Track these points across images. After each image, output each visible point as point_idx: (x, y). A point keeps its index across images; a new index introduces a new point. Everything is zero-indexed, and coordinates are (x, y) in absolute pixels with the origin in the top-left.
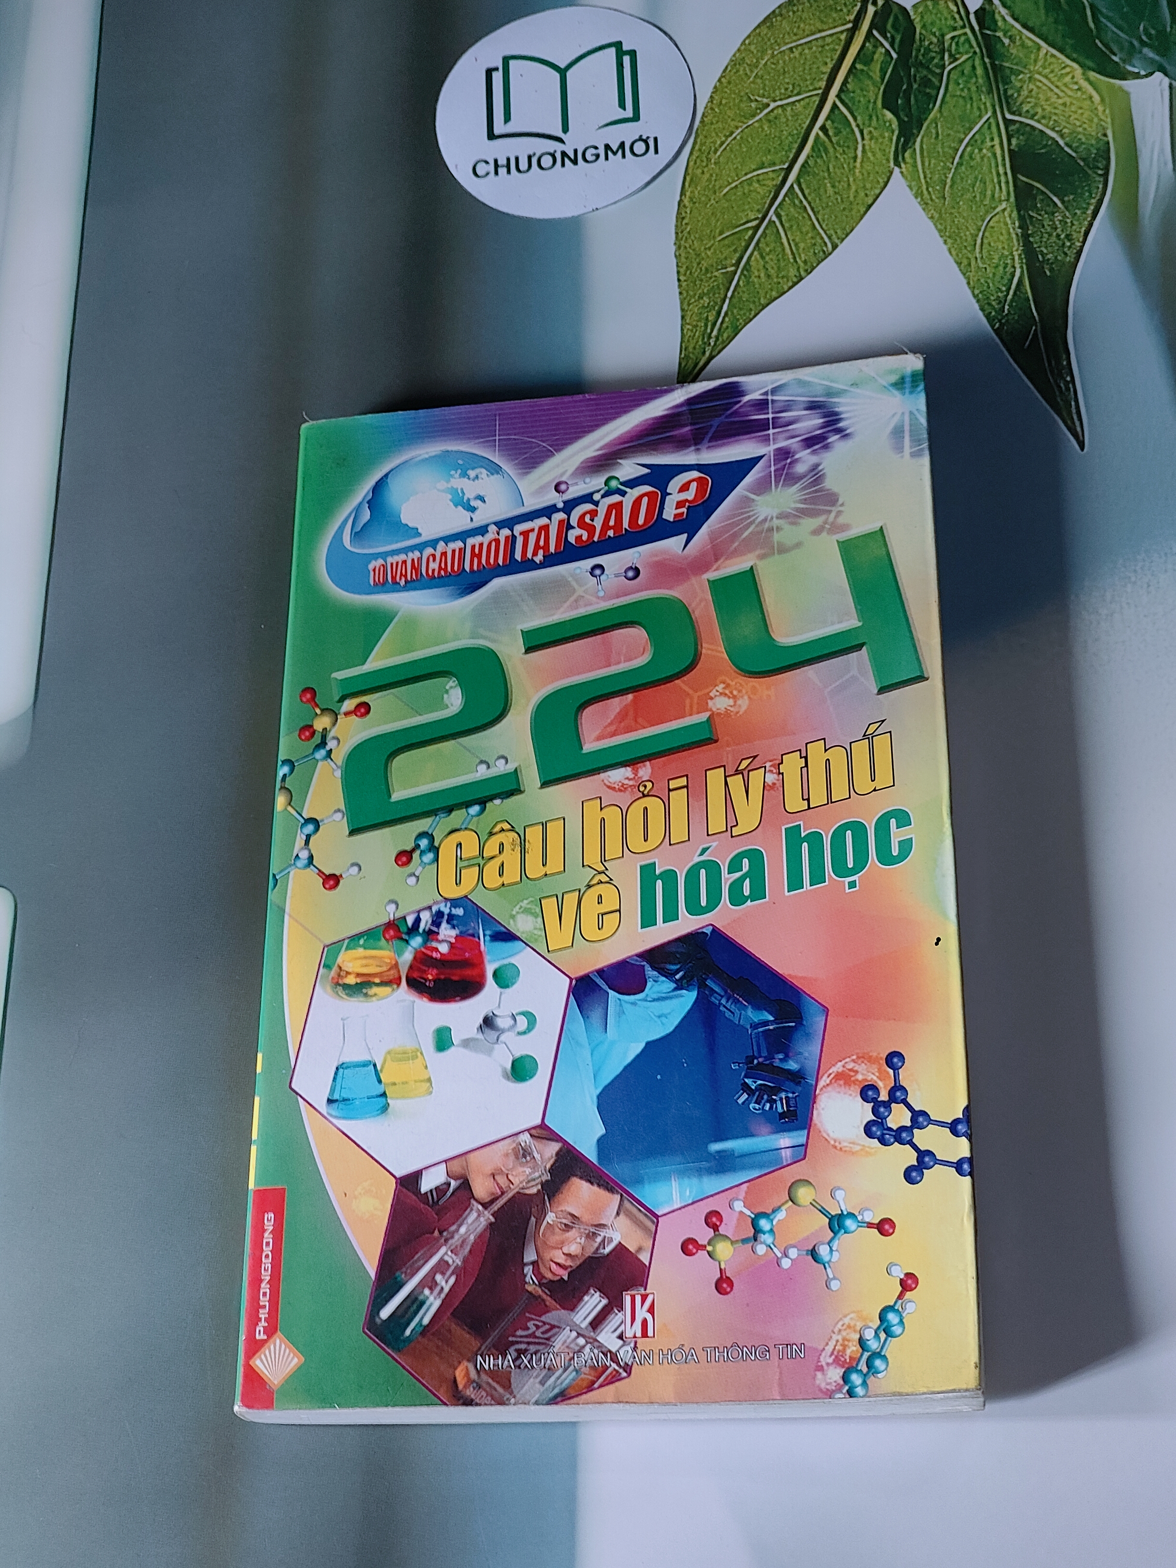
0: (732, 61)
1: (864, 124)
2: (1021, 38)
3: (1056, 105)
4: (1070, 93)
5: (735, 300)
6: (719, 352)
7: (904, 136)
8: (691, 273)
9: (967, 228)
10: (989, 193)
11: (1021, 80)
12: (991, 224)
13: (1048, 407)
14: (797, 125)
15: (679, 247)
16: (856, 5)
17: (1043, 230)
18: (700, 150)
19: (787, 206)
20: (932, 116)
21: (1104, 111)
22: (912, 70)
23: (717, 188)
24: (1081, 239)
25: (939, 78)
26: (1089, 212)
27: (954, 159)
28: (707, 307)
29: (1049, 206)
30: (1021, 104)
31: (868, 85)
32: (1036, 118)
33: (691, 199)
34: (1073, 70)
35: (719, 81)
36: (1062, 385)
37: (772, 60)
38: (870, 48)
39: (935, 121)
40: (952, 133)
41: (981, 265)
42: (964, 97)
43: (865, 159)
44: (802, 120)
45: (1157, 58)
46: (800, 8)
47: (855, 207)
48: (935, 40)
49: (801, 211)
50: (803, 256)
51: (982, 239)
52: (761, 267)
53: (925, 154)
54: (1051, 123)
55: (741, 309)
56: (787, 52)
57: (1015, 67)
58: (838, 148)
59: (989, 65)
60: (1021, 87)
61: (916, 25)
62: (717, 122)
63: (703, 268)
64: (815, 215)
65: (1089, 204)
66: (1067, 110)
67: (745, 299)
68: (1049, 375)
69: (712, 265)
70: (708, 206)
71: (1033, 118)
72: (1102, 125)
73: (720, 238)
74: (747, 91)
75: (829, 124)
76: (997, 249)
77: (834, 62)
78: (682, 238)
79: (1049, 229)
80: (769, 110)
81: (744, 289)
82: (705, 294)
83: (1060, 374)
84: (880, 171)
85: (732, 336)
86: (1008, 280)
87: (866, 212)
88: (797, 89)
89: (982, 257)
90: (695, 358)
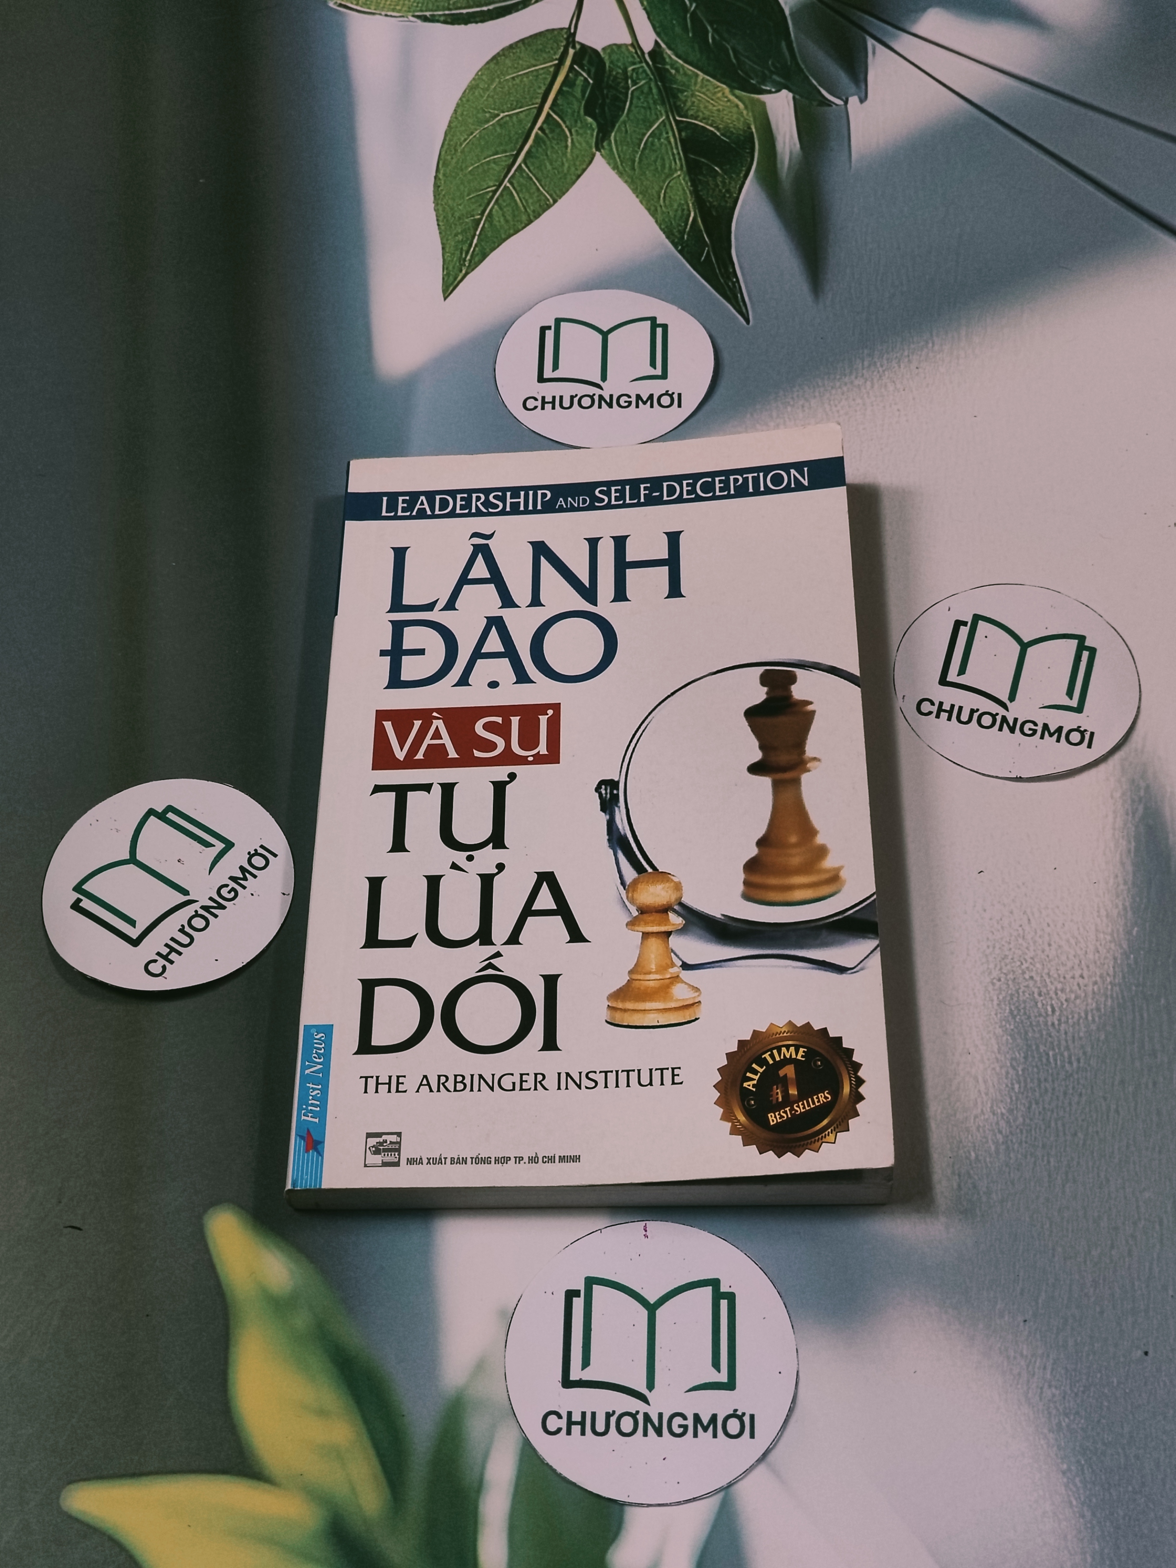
0: (468, 86)
1: (571, 125)
2: (683, 69)
3: (713, 111)
4: (722, 103)
5: (482, 237)
6: (473, 270)
7: (602, 132)
8: (447, 220)
9: (652, 187)
10: (667, 166)
11: (686, 96)
12: (670, 184)
13: (721, 298)
14: (521, 127)
15: (437, 204)
16: (560, 49)
17: (708, 187)
18: (449, 144)
19: (517, 177)
20: (621, 119)
22: (605, 92)
23: (464, 166)
24: (737, 192)
25: (625, 95)
26: (742, 175)
27: (640, 146)
28: (463, 242)
29: (713, 173)
30: (687, 111)
31: (572, 102)
32: (699, 119)
33: (444, 175)
34: (723, 89)
35: (461, 99)
36: (730, 284)
38: (573, 77)
39: (624, 122)
40: (637, 130)
41: (665, 210)
42: (644, 107)
43: (574, 147)
44: (524, 123)
45: (782, 81)
46: (518, 51)
47: (569, 177)
48: (620, 71)
49: (529, 180)
50: (532, 208)
51: (665, 193)
52: (501, 215)
53: (619, 143)
54: (709, 122)
55: (487, 242)
56: (511, 80)
57: (680, 88)
58: (553, 141)
59: (661, 87)
61: (606, 61)
62: (461, 126)
63: (457, 217)
64: (539, 182)
65: (741, 171)
66: (721, 113)
67: (489, 236)
68: (720, 278)
69: (463, 215)
70: (458, 178)
71: (696, 119)
72: (746, 122)
73: (468, 198)
74: (482, 106)
75: (545, 126)
76: (676, 200)
77: (546, 86)
78: (439, 199)
79: (713, 186)
80: (499, 118)
81: (489, 229)
82: (459, 233)
83: (728, 277)
84: (586, 154)
85: (482, 259)
86: (686, 219)
87: (577, 180)
88: (519, 104)
89: (666, 205)
90: (454, 275)
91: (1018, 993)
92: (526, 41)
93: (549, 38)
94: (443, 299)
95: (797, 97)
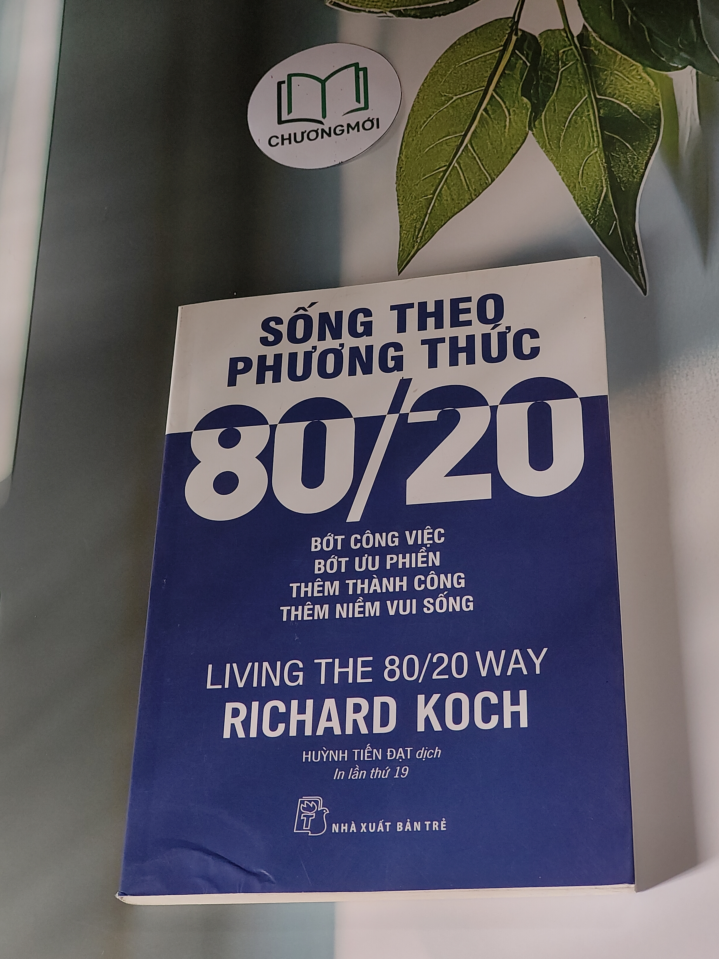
0: (430, 73)
1: (510, 106)
2: (605, 49)
3: (627, 89)
4: (636, 81)
5: (432, 215)
6: (423, 246)
7: (535, 112)
8: (406, 200)
9: (573, 164)
10: (587, 143)
11: (606, 74)
12: (588, 161)
13: (624, 270)
14: (470, 109)
15: (399, 185)
16: (505, 36)
17: (620, 163)
18: (412, 127)
19: (464, 157)
20: (551, 99)
21: (657, 90)
22: (539, 72)
23: (421, 149)
24: (643, 168)
25: (555, 75)
26: (648, 151)
27: (565, 124)
28: (415, 220)
29: (623, 149)
30: (606, 89)
31: (512, 83)
32: (615, 97)
33: (406, 156)
34: (637, 67)
35: (423, 85)
36: (632, 256)
37: (454, 71)
38: (514, 60)
39: (554, 101)
40: (564, 109)
41: (582, 186)
42: (571, 87)
43: (511, 127)
44: (473, 105)
45: (688, 58)
46: (471, 40)
47: (505, 156)
48: (553, 54)
49: (473, 160)
50: (473, 186)
51: (583, 170)
52: (449, 194)
53: (548, 122)
54: (624, 99)
55: (436, 220)
56: (464, 66)
57: (602, 67)
58: (494, 121)
59: (586, 67)
60: (606, 79)
61: (542, 46)
62: (422, 109)
64: (481, 161)
65: (648, 146)
66: (633, 91)
67: (438, 214)
68: (624, 250)
69: (418, 194)
70: (416, 160)
71: (613, 97)
72: (655, 99)
73: (424, 178)
74: (439, 90)
75: (489, 107)
76: (592, 176)
77: (492, 70)
78: (401, 179)
79: (623, 163)
80: (453, 100)
81: (438, 208)
82: (414, 212)
83: (631, 250)
84: (520, 134)
85: (430, 237)
86: (599, 194)
87: (512, 158)
88: (470, 87)
89: (583, 182)
90: (408, 251)
92: (478, 30)
93: (497, 27)
94: (398, 273)
95: (700, 72)
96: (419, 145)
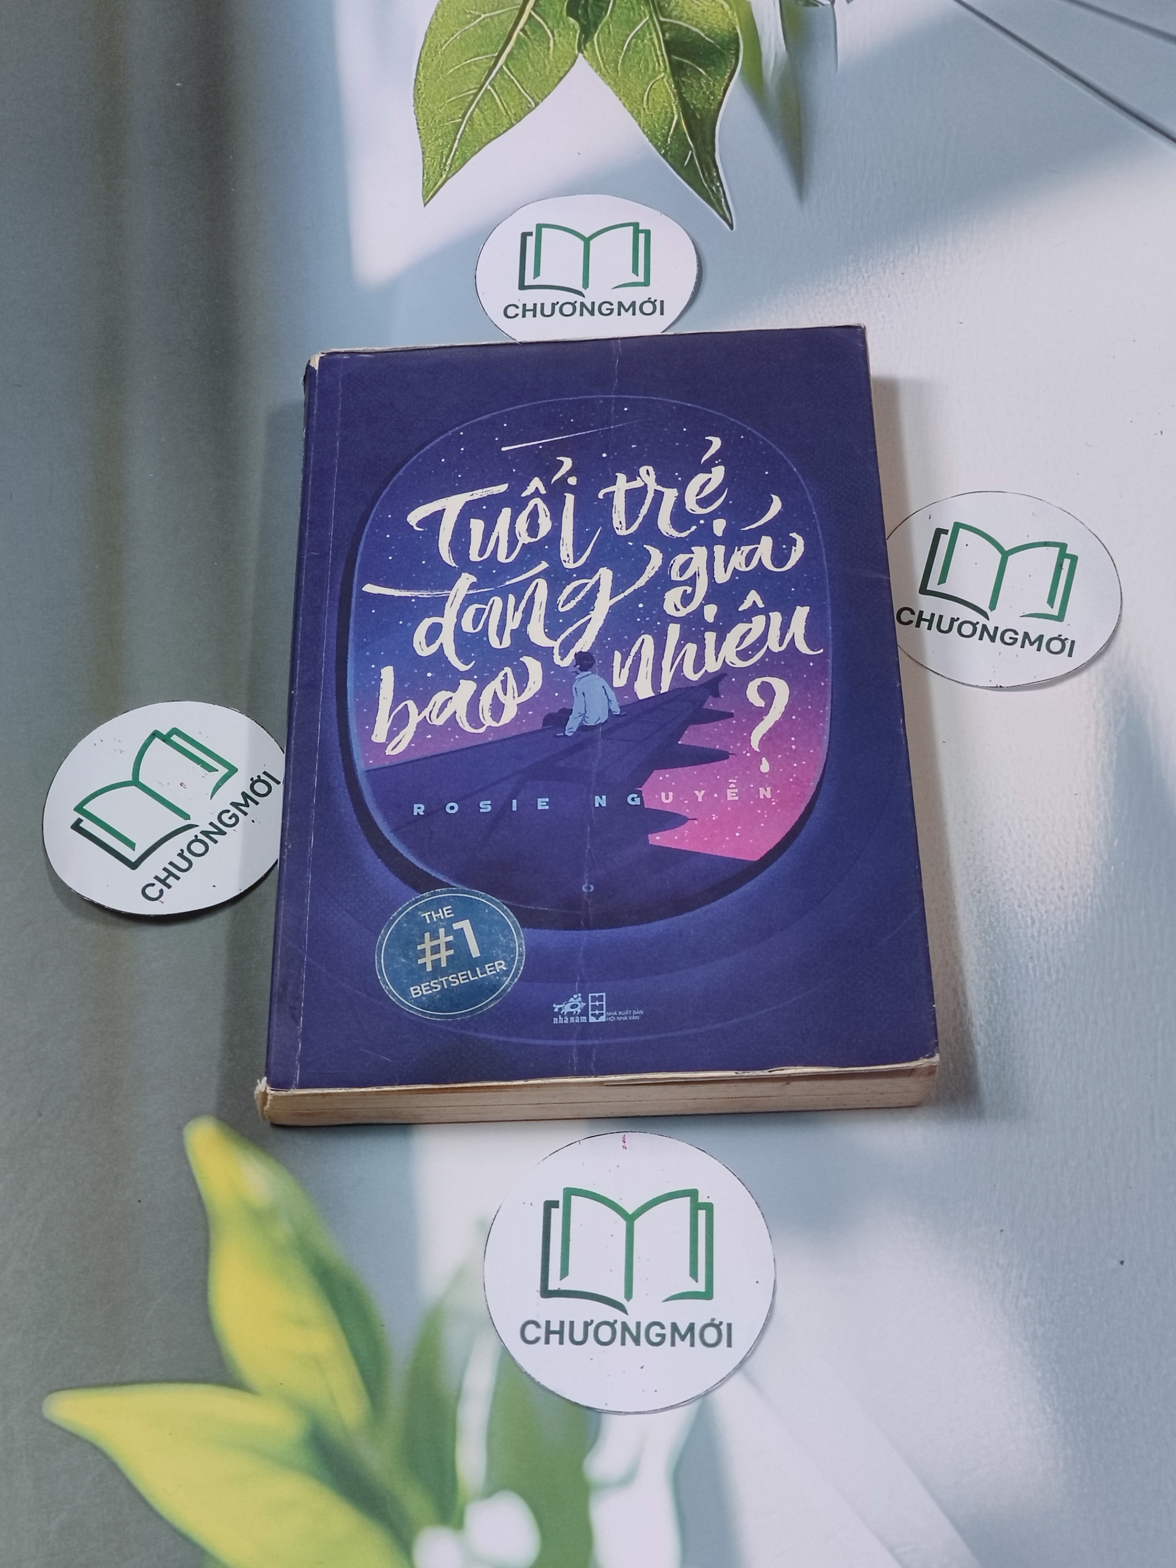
1: (554, 27)
3: (696, 12)
5: (462, 141)
6: (452, 176)
7: (584, 33)
8: (427, 124)
9: (636, 89)
10: (651, 67)
12: (654, 87)
13: (705, 203)
14: (503, 29)
15: (418, 108)
17: (692, 89)
18: (429, 46)
19: (498, 80)
20: (604, 20)
23: (444, 69)
24: (721, 94)
26: (726, 77)
27: (623, 47)
28: (443, 146)
29: (696, 74)
30: (671, 11)
31: (555, 2)
32: (683, 19)
33: (424, 77)
36: (714, 188)
39: (607, 23)
40: (620, 30)
41: (648, 113)
42: (628, 9)
43: (556, 49)
44: (506, 25)
47: (550, 79)
49: (510, 83)
50: (513, 110)
51: (648, 96)
52: (482, 119)
53: (601, 44)
54: (694, 23)
55: (468, 146)
58: (535, 42)
62: (441, 28)
63: (437, 121)
64: (520, 85)
65: (726, 73)
66: (705, 14)
67: (470, 140)
68: (704, 182)
69: (443, 118)
70: (438, 81)
71: (680, 19)
72: (731, 23)
73: (449, 101)
74: (463, 7)
75: (527, 28)
76: (660, 102)
78: (419, 102)
79: (697, 89)
80: (481, 18)
81: (470, 133)
82: (440, 137)
83: (712, 182)
84: (568, 56)
85: (462, 164)
86: (669, 122)
87: (559, 82)
88: (501, 5)
89: (649, 108)
90: (434, 180)
91: (998, 905)
94: (423, 205)
96: (441, 66)
